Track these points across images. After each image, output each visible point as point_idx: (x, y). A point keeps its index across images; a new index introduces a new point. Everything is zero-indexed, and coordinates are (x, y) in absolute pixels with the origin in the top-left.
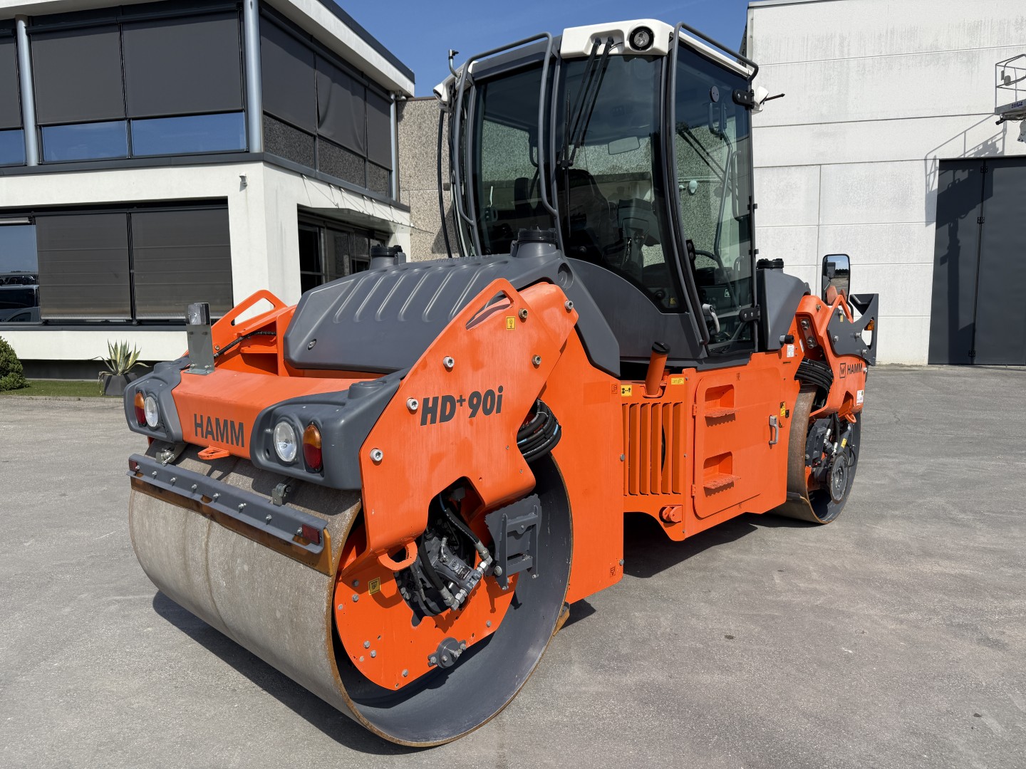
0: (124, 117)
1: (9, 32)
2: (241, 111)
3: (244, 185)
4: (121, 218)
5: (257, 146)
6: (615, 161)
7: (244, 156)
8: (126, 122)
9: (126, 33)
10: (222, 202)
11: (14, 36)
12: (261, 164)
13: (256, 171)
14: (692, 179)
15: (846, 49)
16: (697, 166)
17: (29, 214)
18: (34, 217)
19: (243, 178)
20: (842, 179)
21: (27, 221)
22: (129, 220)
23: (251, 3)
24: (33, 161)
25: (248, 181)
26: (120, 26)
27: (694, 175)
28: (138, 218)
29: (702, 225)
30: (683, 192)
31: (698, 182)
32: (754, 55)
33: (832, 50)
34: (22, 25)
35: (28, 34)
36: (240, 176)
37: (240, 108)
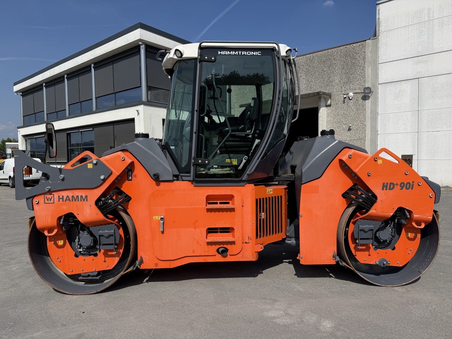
0: (113, 92)
1: (90, 68)
2: (139, 87)
3: (138, 113)
5: (144, 99)
6: (315, 87)
8: (114, 94)
9: (114, 65)
10: (132, 120)
12: (143, 105)
13: (141, 108)
14: (350, 92)
15: (431, 15)
16: (353, 86)
17: (92, 127)
18: (94, 128)
19: (137, 111)
20: (431, 85)
21: (92, 129)
22: (114, 127)
23: (142, 48)
24: (94, 109)
26: (113, 63)
27: (351, 90)
29: (356, 114)
30: (346, 99)
31: (353, 93)
32: (380, 27)
33: (424, 17)
34: (93, 65)
35: (94, 69)
36: (137, 110)
37: (140, 85)
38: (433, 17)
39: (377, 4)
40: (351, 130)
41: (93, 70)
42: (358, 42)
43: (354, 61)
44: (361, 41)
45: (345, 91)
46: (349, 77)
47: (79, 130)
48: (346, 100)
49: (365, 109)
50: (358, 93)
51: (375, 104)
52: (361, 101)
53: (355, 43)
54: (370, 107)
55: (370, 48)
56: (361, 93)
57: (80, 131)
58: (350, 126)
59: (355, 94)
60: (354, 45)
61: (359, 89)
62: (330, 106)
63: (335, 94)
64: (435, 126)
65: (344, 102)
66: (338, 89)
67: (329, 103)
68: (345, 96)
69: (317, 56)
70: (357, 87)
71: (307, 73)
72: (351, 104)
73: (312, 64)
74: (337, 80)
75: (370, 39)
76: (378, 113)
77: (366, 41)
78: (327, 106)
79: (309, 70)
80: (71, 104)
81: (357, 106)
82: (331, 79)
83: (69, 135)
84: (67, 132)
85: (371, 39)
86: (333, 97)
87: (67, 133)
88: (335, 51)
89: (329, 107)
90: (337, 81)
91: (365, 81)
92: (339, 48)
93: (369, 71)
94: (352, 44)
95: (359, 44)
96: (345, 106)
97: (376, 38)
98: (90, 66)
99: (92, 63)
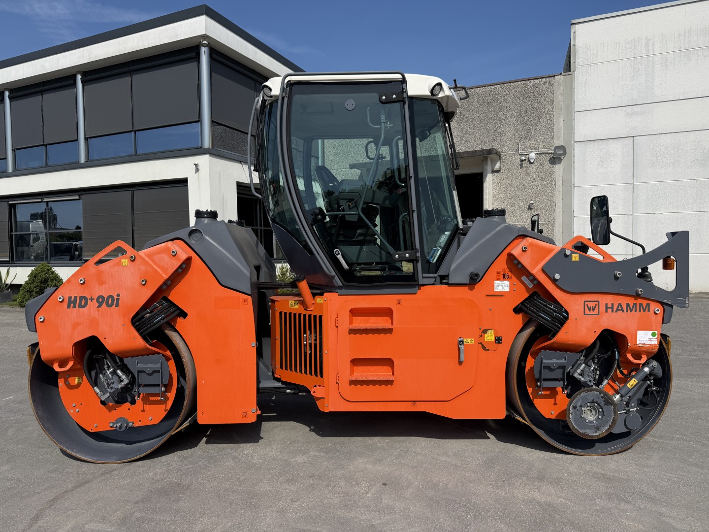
0: (131, 130)
1: (72, 82)
2: (197, 122)
3: (197, 170)
4: (127, 194)
5: (207, 144)
6: (474, 142)
7: (199, 151)
8: (133, 133)
9: (134, 77)
10: (184, 182)
11: (74, 84)
12: (208, 155)
13: (204, 160)
14: (532, 152)
16: (535, 142)
17: (79, 193)
18: (82, 195)
19: (196, 165)
20: (651, 147)
21: (77, 197)
22: (133, 195)
23: (205, 51)
24: (83, 160)
25: (200, 167)
26: (131, 73)
27: (532, 149)
28: (138, 193)
29: (540, 186)
30: (524, 162)
31: (536, 154)
32: (577, 58)
33: (640, 50)
34: (79, 77)
35: (82, 82)
36: (194, 164)
37: (197, 120)
38: (653, 51)
39: (571, 24)
40: (532, 209)
41: (80, 85)
42: (542, 78)
43: (536, 106)
44: (548, 77)
45: (523, 149)
46: (530, 129)
47: (42, 199)
48: (525, 164)
49: (555, 178)
50: (543, 154)
51: (570, 171)
52: (547, 165)
53: (538, 79)
54: (561, 175)
55: (562, 88)
56: (548, 154)
57: (44, 200)
58: (532, 203)
59: (538, 156)
60: (537, 81)
61: (545, 147)
62: (498, 171)
63: (506, 153)
64: (657, 206)
65: (521, 166)
66: (511, 146)
67: (497, 167)
68: (523, 158)
69: (476, 93)
70: (541, 145)
71: (461, 119)
72: (532, 170)
73: (469, 106)
74: (509, 132)
75: (561, 74)
76: (574, 184)
77: (555, 76)
78: (493, 172)
79: (464, 115)
80: (17, 149)
81: (541, 173)
82: (499, 130)
83: (12, 207)
84: (10, 203)
85: (563, 74)
86: (503, 158)
87: (11, 205)
88: (506, 88)
89: (496, 174)
90: (510, 134)
91: (553, 137)
92: (513, 84)
93: (560, 122)
94: (533, 79)
95: (544, 80)
96: (522, 172)
97: (570, 73)
98: (73, 77)
99: (78, 72)
